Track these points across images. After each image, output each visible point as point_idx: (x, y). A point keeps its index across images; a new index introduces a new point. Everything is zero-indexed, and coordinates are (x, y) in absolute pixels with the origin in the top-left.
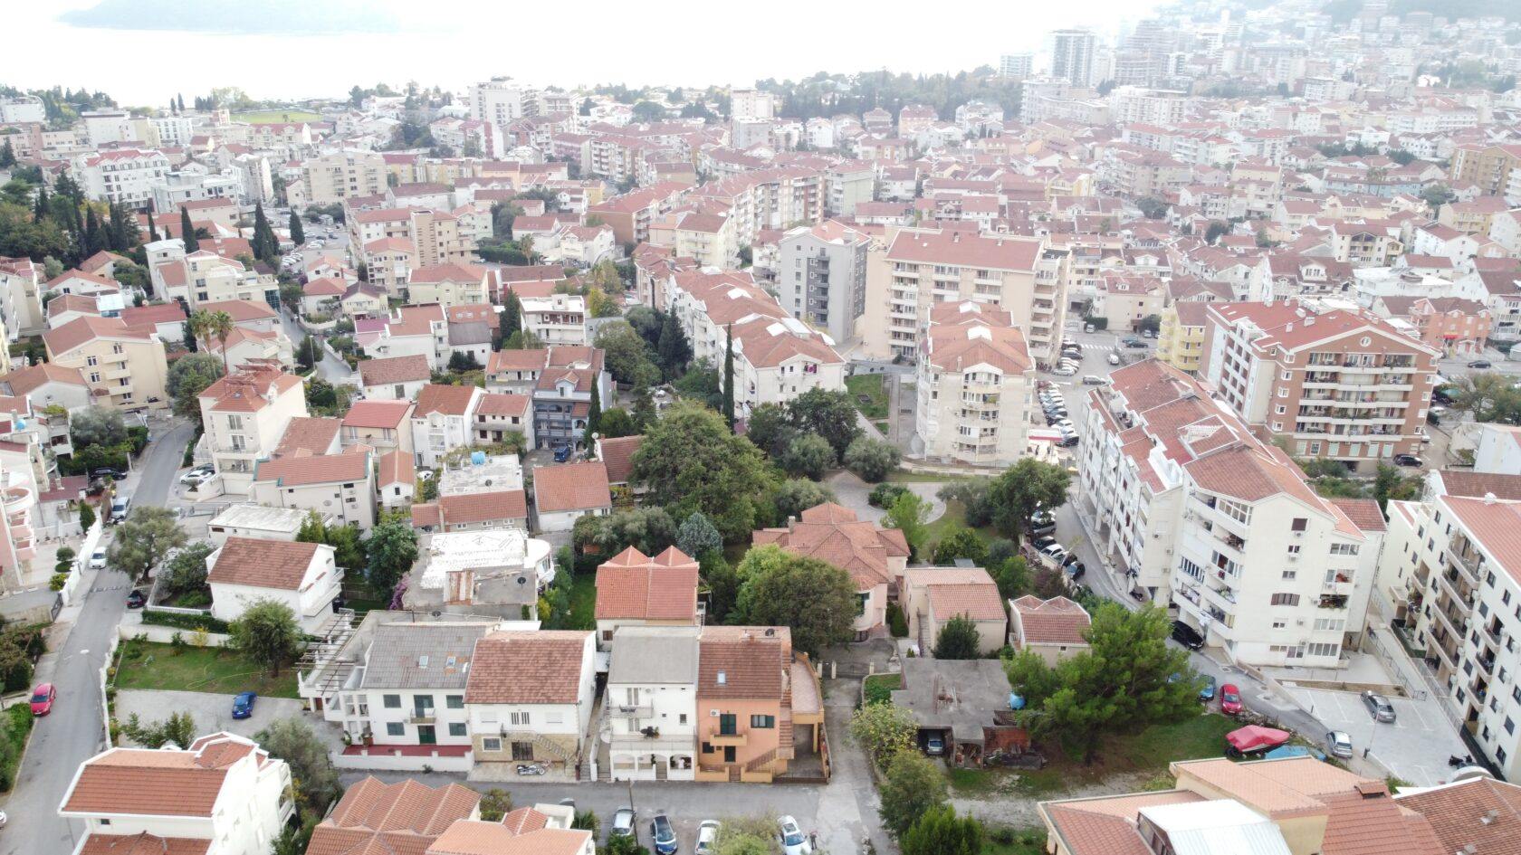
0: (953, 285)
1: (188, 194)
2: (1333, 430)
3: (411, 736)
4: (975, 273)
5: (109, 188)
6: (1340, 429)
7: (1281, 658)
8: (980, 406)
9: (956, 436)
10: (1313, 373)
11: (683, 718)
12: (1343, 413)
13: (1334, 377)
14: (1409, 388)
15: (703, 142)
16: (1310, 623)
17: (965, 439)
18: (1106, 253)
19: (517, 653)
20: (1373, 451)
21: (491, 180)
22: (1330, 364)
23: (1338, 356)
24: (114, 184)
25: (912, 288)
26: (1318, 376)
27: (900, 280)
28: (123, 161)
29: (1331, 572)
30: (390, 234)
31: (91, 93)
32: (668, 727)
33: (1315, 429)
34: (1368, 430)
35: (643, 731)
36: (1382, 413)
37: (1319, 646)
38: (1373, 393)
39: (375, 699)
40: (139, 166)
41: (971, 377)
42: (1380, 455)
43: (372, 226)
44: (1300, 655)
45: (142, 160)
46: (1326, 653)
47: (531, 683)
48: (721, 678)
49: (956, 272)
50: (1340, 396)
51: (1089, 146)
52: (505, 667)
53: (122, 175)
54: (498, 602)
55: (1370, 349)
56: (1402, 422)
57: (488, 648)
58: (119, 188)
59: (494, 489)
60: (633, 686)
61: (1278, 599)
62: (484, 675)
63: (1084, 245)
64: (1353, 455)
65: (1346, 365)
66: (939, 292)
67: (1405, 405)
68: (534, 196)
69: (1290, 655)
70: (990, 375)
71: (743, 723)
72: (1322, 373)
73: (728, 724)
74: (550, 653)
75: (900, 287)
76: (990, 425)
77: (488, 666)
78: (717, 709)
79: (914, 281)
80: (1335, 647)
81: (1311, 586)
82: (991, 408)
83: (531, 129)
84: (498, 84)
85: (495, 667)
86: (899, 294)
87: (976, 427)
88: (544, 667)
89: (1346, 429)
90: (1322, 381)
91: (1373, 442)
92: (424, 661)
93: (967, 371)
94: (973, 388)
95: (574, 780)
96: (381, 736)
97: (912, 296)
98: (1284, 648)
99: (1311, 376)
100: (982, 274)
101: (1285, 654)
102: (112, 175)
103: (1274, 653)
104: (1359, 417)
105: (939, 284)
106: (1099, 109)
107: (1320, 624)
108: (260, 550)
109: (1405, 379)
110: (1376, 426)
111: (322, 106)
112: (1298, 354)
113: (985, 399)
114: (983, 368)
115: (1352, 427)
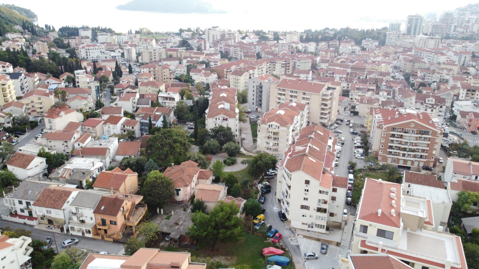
0: (296, 97)
1: (106, 58)
2: (401, 155)
3: (26, 213)
4: (302, 93)
5: (87, 55)
6: (404, 155)
7: (306, 227)
8: (272, 135)
9: (265, 145)
10: (394, 135)
11: (92, 218)
12: (405, 149)
13: (401, 136)
14: (429, 143)
15: (266, 48)
16: (314, 217)
17: (268, 146)
18: (369, 90)
19: (53, 193)
20: (416, 164)
21: (194, 57)
22: (400, 132)
23: (403, 129)
24: (88, 54)
25: (283, 97)
26: (396, 136)
27: (280, 94)
28: (92, 47)
29: (320, 200)
30: (150, 72)
31: (108, 28)
32: (88, 221)
33: (396, 154)
34: (415, 156)
35: (80, 221)
36: (420, 151)
37: (319, 225)
38: (416, 143)
39: (16, 201)
40: (96, 49)
41: (271, 126)
42: (418, 165)
43: (145, 69)
44: (312, 227)
45: (96, 47)
46: (321, 228)
47: (53, 202)
48: (103, 208)
49: (296, 92)
50: (404, 143)
51: (398, 55)
52: (48, 196)
53: (91, 51)
54: (73, 179)
55: (414, 128)
56: (427, 154)
57: (46, 191)
58: (90, 55)
59: (101, 147)
60: (77, 207)
61: (303, 207)
62: (41, 198)
63: (362, 87)
64: (409, 164)
65: (405, 132)
66: (291, 99)
67: (428, 149)
68: (202, 63)
69: (309, 227)
70: (276, 126)
71: (108, 222)
72: (398, 135)
73: (104, 222)
74: (61, 194)
75: (280, 96)
76: (276, 142)
77: (44, 196)
78: (100, 217)
79: (284, 95)
80: (324, 226)
81: (313, 204)
82: (276, 136)
83: (219, 42)
84: (214, 29)
85: (45, 196)
86: (279, 99)
87: (272, 142)
88: (58, 198)
89: (406, 155)
90: (397, 138)
91: (416, 161)
92: (30, 192)
93: (269, 124)
94: (270, 130)
95: (60, 232)
96: (19, 213)
97: (283, 100)
98: (306, 224)
99: (393, 136)
100: (304, 94)
101: (307, 226)
102: (88, 51)
103: (303, 225)
104: (411, 152)
105: (291, 96)
106: (411, 43)
107: (318, 218)
108: (22, 157)
109: (428, 139)
110: (418, 155)
111: (170, 34)
112: (387, 127)
113: (274, 134)
114: (274, 123)
115: (408, 155)
